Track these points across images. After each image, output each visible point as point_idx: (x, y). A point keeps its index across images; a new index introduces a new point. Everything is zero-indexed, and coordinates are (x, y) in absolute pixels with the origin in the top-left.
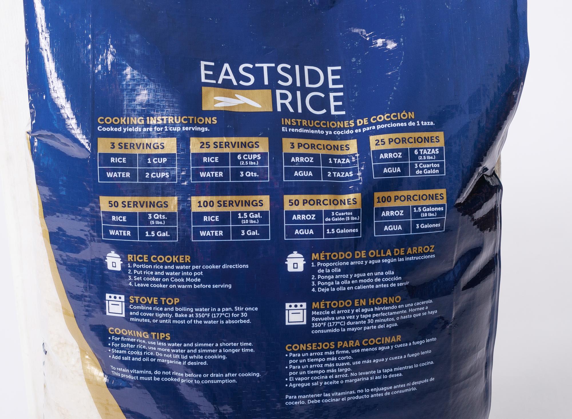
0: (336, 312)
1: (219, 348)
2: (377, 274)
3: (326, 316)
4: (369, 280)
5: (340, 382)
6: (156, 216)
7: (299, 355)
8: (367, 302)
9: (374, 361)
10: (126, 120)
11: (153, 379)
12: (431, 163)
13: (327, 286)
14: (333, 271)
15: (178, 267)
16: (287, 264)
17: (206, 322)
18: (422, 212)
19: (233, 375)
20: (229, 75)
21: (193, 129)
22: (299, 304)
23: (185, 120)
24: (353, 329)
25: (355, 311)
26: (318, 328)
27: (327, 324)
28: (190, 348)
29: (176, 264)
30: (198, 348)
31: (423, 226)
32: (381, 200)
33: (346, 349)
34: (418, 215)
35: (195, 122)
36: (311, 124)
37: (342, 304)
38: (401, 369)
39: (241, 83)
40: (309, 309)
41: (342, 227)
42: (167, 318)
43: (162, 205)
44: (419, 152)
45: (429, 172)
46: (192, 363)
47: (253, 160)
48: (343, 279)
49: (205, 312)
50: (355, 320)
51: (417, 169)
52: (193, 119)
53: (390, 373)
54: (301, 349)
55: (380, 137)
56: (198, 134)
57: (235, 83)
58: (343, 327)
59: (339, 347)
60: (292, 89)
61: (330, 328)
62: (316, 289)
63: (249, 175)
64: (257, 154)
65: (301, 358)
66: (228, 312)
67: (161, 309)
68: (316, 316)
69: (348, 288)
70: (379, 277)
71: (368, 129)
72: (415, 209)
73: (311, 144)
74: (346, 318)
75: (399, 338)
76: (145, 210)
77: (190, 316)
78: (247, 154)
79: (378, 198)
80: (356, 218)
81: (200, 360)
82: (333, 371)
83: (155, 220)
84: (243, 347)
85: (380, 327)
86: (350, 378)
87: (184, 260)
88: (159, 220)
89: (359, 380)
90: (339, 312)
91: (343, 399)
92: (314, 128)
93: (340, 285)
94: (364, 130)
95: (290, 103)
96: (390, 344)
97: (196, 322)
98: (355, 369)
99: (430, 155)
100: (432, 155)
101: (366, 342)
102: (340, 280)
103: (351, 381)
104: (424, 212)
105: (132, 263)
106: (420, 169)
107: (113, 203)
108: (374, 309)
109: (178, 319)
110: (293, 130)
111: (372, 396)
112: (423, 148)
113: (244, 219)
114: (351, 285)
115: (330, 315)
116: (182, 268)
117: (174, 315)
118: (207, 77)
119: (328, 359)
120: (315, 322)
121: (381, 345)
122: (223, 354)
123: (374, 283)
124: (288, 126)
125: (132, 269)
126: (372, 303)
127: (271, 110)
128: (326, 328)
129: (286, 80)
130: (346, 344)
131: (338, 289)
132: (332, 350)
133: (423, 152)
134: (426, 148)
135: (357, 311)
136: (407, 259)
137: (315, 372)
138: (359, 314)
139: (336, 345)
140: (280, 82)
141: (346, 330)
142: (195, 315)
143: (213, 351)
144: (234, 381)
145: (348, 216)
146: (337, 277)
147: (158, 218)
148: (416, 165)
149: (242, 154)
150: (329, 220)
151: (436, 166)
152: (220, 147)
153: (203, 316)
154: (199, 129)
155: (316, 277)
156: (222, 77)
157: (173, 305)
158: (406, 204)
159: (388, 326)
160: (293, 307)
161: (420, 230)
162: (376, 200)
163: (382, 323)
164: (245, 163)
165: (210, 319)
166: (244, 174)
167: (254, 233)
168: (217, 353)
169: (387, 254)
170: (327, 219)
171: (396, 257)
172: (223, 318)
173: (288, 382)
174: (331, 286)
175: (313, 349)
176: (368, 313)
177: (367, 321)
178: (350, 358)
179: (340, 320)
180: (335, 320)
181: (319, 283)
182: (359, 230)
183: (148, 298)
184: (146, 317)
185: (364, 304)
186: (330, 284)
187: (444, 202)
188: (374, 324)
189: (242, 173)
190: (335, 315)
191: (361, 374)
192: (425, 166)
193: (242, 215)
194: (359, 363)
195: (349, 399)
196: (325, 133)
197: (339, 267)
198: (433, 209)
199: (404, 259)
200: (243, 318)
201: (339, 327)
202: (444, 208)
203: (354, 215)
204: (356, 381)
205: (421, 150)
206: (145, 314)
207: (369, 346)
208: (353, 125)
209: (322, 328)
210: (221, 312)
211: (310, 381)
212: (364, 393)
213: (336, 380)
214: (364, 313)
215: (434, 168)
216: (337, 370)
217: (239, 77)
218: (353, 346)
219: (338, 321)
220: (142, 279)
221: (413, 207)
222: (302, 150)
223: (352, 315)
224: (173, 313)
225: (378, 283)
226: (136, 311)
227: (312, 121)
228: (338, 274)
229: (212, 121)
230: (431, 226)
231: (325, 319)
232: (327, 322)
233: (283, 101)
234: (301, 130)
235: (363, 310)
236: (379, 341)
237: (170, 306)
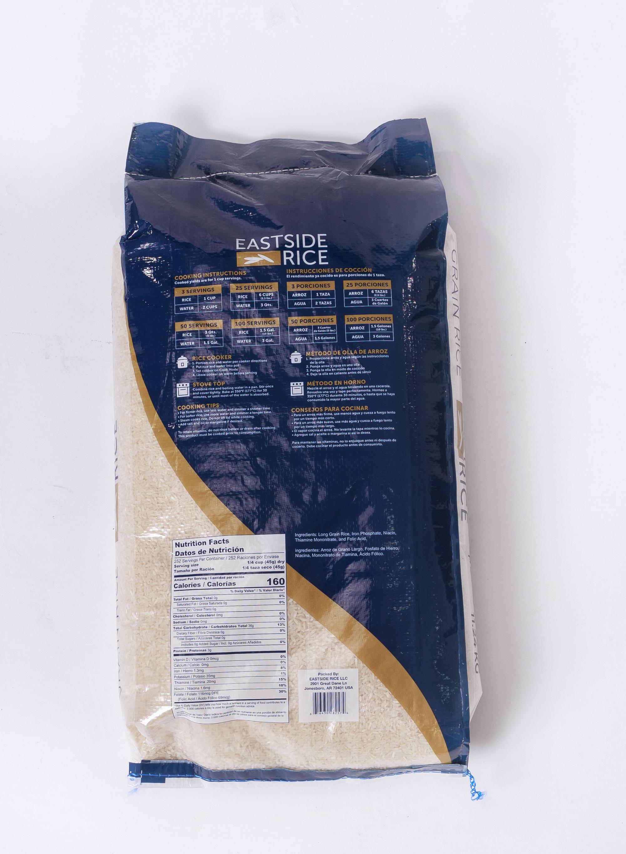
0: (323, 388)
1: (249, 411)
2: (348, 365)
3: (316, 390)
4: (343, 369)
5: (327, 434)
6: (210, 332)
7: (300, 415)
8: (343, 383)
9: (350, 422)
10: (191, 276)
11: (208, 435)
12: (382, 298)
13: (316, 372)
14: (320, 363)
15: (224, 362)
16: (291, 359)
17: (241, 395)
18: (377, 327)
19: (259, 428)
20: (254, 245)
21: (232, 279)
22: (299, 383)
23: (226, 273)
24: (334, 400)
25: (335, 388)
26: (311, 398)
27: (317, 396)
28: (231, 412)
29: (223, 360)
30: (237, 412)
31: (377, 336)
32: (349, 320)
33: (330, 412)
34: (374, 329)
35: (233, 275)
36: (306, 271)
37: (326, 383)
38: (369, 429)
39: (262, 248)
40: (305, 386)
41: (324, 336)
42: (217, 394)
43: (213, 325)
44: (375, 292)
45: (381, 304)
46: (233, 421)
47: (268, 297)
48: (326, 368)
49: (241, 389)
50: (335, 394)
51: (373, 302)
52: (231, 273)
53: (361, 431)
54: (301, 411)
55: (349, 282)
56: (234, 282)
57: (258, 248)
58: (328, 398)
59: (325, 411)
60: (294, 250)
61: (319, 398)
62: (309, 374)
63: (267, 306)
64: (271, 293)
65: (301, 417)
66: (255, 389)
67: (214, 389)
68: (310, 391)
69: (330, 374)
70: (350, 367)
71: (342, 275)
72: (372, 325)
73: (306, 285)
74: (329, 392)
75: (366, 407)
76: (203, 329)
77: (232, 392)
78: (265, 293)
79: (348, 319)
80: (333, 331)
81: (238, 419)
82: (322, 426)
83: (209, 334)
84: (265, 410)
85: (352, 399)
86: (334, 432)
87: (228, 358)
88: (212, 334)
89: (340, 434)
90: (324, 388)
91: (330, 446)
92: (308, 274)
93: (325, 371)
94: (340, 276)
95: (292, 259)
96: (360, 411)
97: (235, 395)
98: (337, 426)
99: (382, 294)
100: (383, 294)
101: (343, 409)
102: (324, 368)
103: (335, 434)
104: (378, 328)
105: (195, 362)
106: (375, 302)
107: (183, 326)
108: (347, 388)
109: (224, 394)
110: (294, 276)
111: (350, 445)
112: (378, 290)
113: (264, 332)
114: (331, 372)
115: (319, 390)
116: (226, 362)
117: (221, 392)
118: (240, 246)
119: (319, 418)
120: (309, 394)
121: (354, 411)
122: (252, 415)
123: (347, 371)
124: (291, 274)
125: (195, 365)
126: (346, 384)
127: (280, 264)
128: (317, 398)
129: (290, 244)
130: (330, 409)
131: (323, 374)
132: (321, 412)
133: (377, 292)
134: (379, 290)
135: (336, 388)
136: (368, 356)
137: (311, 426)
138: (338, 390)
139: (324, 409)
140: (286, 246)
141: (330, 400)
142: (234, 391)
143: (246, 413)
144: (259, 432)
145: (328, 329)
146: (322, 366)
147: (211, 333)
148: (373, 299)
149: (262, 293)
150: (316, 331)
151: (385, 300)
152: (248, 289)
153: (240, 391)
154: (235, 278)
155: (309, 366)
156: (250, 245)
157: (221, 386)
158: (366, 322)
159: (357, 399)
160: (295, 385)
161: (376, 339)
162: (346, 320)
163: (354, 397)
164: (264, 298)
165: (244, 393)
166: (263, 305)
167: (270, 341)
168: (249, 415)
169: (355, 353)
170: (315, 331)
171: (361, 355)
172: (252, 392)
173: (294, 433)
174: (319, 372)
175: (309, 411)
176: (344, 390)
177: (343, 395)
178: (333, 418)
179: (326, 394)
180: (322, 394)
181: (311, 370)
182: (336, 338)
183: (205, 383)
184: (204, 395)
185: (341, 384)
186: (318, 371)
187: (392, 322)
188: (348, 397)
189: (262, 304)
190: (322, 390)
191: (342, 430)
192: (378, 300)
193: (263, 330)
194: (340, 422)
195: (334, 446)
196: (315, 277)
197: (323, 360)
198: (384, 326)
199: (367, 356)
200: (265, 393)
201: (325, 397)
202: (392, 326)
203: (332, 329)
204: (338, 434)
205: (376, 291)
206: (203, 393)
207: (346, 411)
208: (333, 271)
209: (314, 398)
210: (251, 389)
211: (308, 433)
212: (344, 443)
213: (325, 432)
214: (341, 390)
215: (384, 301)
216: (325, 426)
217: (260, 245)
218: (335, 410)
219: (324, 394)
220: (201, 371)
221: (371, 325)
222: (299, 289)
223: (333, 390)
224: (221, 391)
225: (349, 371)
226: (197, 392)
227: (307, 270)
228: (323, 364)
229: (243, 273)
230: (383, 337)
231: (316, 392)
232: (317, 394)
233: (288, 258)
234: (299, 276)
235: (340, 388)
236: (352, 408)
237: (219, 387)
